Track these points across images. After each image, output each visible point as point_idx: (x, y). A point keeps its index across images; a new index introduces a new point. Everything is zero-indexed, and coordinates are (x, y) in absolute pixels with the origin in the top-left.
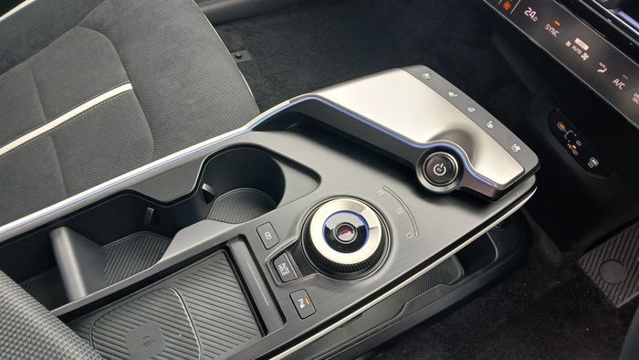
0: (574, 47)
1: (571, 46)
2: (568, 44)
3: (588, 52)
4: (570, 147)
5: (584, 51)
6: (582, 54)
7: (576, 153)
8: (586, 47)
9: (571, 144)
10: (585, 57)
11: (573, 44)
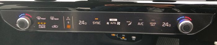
0: (111, 23)
1: (110, 23)
2: (108, 23)
3: (118, 21)
4: (122, 39)
5: (116, 22)
6: (117, 23)
7: (126, 39)
8: (116, 20)
9: (122, 37)
10: (119, 23)
11: (110, 22)
